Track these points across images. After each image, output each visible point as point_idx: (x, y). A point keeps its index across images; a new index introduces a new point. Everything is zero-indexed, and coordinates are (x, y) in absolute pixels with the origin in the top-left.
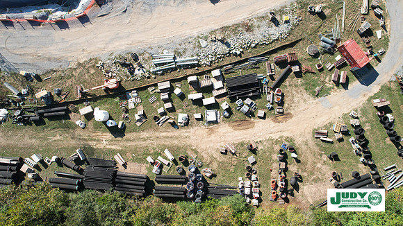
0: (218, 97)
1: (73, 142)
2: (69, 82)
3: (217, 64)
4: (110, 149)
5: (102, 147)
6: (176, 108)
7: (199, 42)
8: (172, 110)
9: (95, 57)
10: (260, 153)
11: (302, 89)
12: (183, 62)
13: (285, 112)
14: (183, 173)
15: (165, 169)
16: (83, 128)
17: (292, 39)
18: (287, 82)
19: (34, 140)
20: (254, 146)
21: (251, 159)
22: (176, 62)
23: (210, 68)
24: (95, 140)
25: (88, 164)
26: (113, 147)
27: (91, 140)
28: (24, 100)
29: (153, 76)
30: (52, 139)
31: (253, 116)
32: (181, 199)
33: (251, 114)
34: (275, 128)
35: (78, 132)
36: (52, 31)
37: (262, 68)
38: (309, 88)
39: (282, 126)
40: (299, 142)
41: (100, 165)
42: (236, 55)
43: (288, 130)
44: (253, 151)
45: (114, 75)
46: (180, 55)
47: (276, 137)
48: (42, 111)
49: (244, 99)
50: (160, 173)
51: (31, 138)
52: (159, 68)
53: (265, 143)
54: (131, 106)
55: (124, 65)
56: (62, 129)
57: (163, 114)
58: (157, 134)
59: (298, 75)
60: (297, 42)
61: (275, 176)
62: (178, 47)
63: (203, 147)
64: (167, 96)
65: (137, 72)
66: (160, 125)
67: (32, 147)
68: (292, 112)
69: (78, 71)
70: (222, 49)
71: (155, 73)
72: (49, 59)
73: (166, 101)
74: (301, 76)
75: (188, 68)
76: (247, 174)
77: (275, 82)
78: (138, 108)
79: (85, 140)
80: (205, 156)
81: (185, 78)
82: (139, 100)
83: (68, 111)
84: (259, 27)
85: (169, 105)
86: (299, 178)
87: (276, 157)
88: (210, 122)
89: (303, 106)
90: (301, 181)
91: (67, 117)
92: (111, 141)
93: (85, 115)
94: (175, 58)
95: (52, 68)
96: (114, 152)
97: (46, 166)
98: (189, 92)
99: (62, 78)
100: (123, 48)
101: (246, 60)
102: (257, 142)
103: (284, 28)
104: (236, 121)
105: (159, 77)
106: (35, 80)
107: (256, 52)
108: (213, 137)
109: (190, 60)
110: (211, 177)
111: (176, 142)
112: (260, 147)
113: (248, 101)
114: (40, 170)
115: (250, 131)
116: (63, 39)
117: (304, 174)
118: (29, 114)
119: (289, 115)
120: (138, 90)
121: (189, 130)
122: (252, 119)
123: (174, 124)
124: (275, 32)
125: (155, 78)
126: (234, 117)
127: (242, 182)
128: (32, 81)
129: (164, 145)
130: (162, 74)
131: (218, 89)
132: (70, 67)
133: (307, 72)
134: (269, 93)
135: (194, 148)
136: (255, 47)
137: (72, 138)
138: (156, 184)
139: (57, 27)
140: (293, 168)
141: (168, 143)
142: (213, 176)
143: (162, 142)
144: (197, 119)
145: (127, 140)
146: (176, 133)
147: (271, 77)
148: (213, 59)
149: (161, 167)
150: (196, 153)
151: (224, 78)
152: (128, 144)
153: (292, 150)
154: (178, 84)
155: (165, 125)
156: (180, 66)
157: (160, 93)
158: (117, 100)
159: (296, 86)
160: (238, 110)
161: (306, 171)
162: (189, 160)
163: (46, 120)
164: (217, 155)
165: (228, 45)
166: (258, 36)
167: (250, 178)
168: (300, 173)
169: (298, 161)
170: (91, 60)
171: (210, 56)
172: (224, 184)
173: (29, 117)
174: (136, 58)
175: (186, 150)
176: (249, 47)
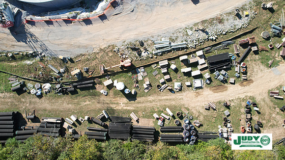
0: (201, 70)
1: (99, 106)
2: (94, 63)
3: (199, 47)
4: (127, 109)
5: (120, 108)
6: (172, 79)
7: (186, 32)
8: (170, 80)
9: (112, 44)
10: (232, 108)
11: (259, 62)
12: (176, 46)
13: (248, 79)
14: (180, 124)
15: (167, 122)
16: (106, 95)
17: (251, 28)
18: (248, 58)
19: (70, 105)
20: (228, 104)
21: (227, 112)
22: (171, 46)
23: (195, 50)
24: (115, 104)
25: (111, 121)
26: (128, 108)
27: (112, 103)
28: (62, 76)
29: (155, 57)
30: (84, 104)
31: (227, 82)
32: (180, 143)
33: (225, 81)
34: (242, 90)
35: (102, 98)
36: (80, 26)
37: (231, 48)
38: (264, 61)
39: (247, 88)
40: (259, 100)
41: (120, 121)
42: (212, 40)
43: (250, 92)
44: (228, 107)
45: (127, 56)
46: (173, 41)
47: (242, 96)
48: (75, 84)
49: (220, 71)
50: (163, 126)
51: (68, 104)
52: (159, 51)
53: (235, 101)
54: (140, 78)
55: (134, 49)
56: (90, 97)
57: (163, 83)
58: (160, 98)
59: (256, 53)
60: (254, 29)
61: (243, 124)
62: (172, 35)
63: (193, 105)
64: (166, 71)
65: (143, 54)
66: (162, 91)
67: (69, 110)
68: (253, 79)
69: (100, 54)
70: (203, 36)
71: (156, 54)
72: (79, 47)
73: (165, 74)
74: (258, 54)
75: (179, 50)
76: (225, 123)
77: (240, 59)
78: (145, 80)
79: (107, 103)
80: (195, 112)
81: (178, 57)
82: (146, 74)
83: (94, 83)
84: (227, 20)
85: (167, 77)
86: (260, 125)
87: (243, 110)
88: (197, 88)
89: (260, 74)
90: (262, 127)
91: (94, 88)
92: (127, 103)
93: (107, 86)
94: (170, 43)
95: (81, 53)
96: (129, 112)
97: (80, 123)
98: (181, 67)
99: (88, 60)
100: (132, 37)
101: (220, 44)
102: (230, 101)
103: (245, 20)
104: (215, 87)
105: (159, 57)
106: (69, 62)
107: (226, 38)
108: (199, 98)
109: (181, 45)
110: (199, 127)
111: (173, 103)
112: (232, 104)
113: (223, 72)
114: (76, 126)
115: (224, 93)
116: (88, 32)
117: (264, 122)
118: (66, 87)
119: (251, 81)
120: (145, 67)
121: (182, 94)
122: (226, 85)
123: (171, 90)
124: (239, 23)
125: (156, 58)
126: (213, 84)
127: (221, 129)
128: (67, 63)
129: (165, 105)
130: (161, 55)
131: (201, 65)
132: (94, 52)
133: (263, 50)
134: (236, 66)
135: (186, 106)
136: (225, 34)
137: (98, 103)
138: (161, 133)
139: (84, 23)
140: (256, 118)
141: (168, 103)
142: (201, 125)
143: (163, 103)
144: (188, 86)
145: (138, 103)
146: (173, 96)
147: (238, 55)
148: (197, 43)
149: (164, 121)
150: (188, 110)
151: (205, 56)
152: (139, 105)
153: (255, 105)
154: (173, 62)
155: (165, 91)
156: (174, 49)
157: (160, 68)
158: (130, 74)
159: (255, 61)
160: (216, 79)
161: (265, 120)
162: (183, 115)
163: (78, 90)
164: (203, 111)
165: (207, 33)
166: (227, 26)
167: (226, 126)
168: (261, 121)
169: (259, 113)
170: (109, 46)
171: (194, 41)
172: (208, 131)
173: (66, 89)
174: (142, 44)
175: (181, 108)
176: (221, 34)
